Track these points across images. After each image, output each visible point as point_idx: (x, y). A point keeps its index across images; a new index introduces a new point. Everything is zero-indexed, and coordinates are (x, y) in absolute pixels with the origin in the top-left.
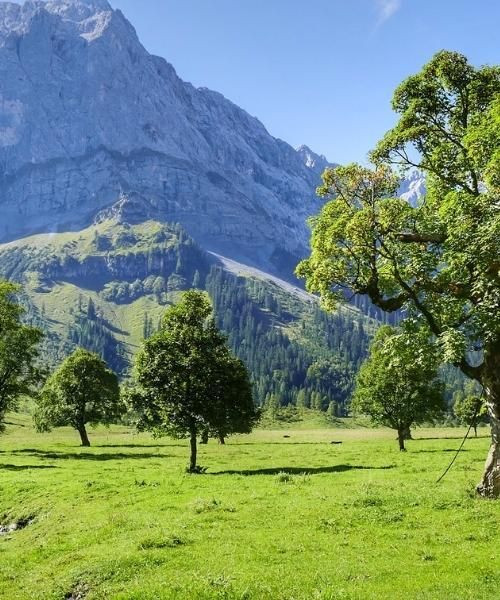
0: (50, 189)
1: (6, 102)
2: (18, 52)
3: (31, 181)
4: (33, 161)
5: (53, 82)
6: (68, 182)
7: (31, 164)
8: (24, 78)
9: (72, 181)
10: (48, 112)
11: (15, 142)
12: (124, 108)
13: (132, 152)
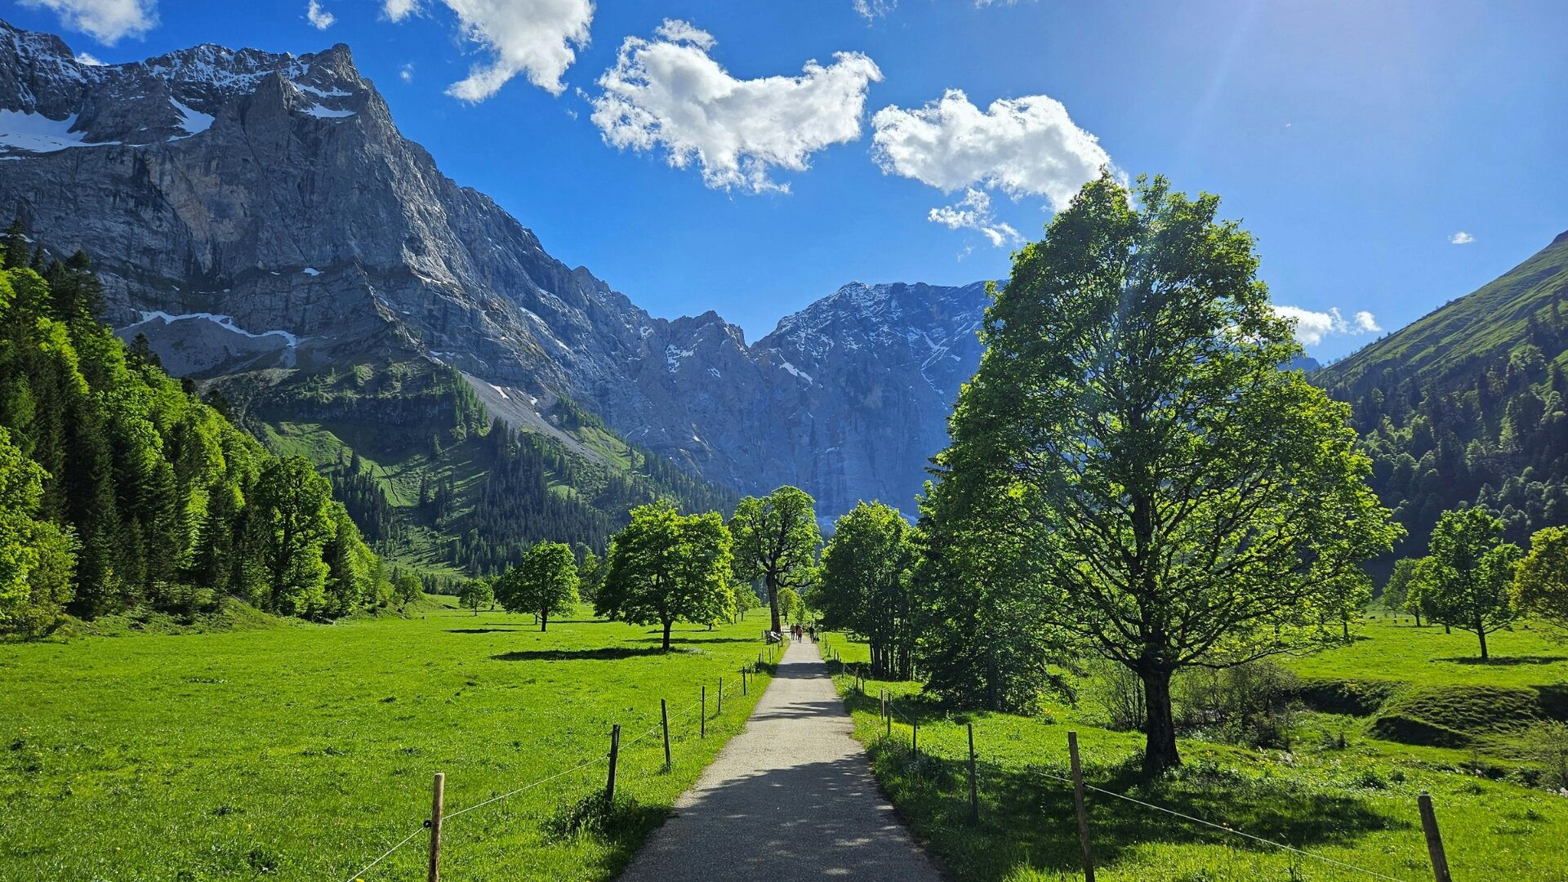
0: (281, 304)
1: (225, 187)
2: (243, 124)
3: (258, 290)
4: (260, 265)
5: (291, 170)
6: (308, 298)
7: (257, 269)
8: (251, 159)
9: (313, 298)
10: (281, 205)
11: (235, 238)
12: (383, 215)
13: (391, 270)
